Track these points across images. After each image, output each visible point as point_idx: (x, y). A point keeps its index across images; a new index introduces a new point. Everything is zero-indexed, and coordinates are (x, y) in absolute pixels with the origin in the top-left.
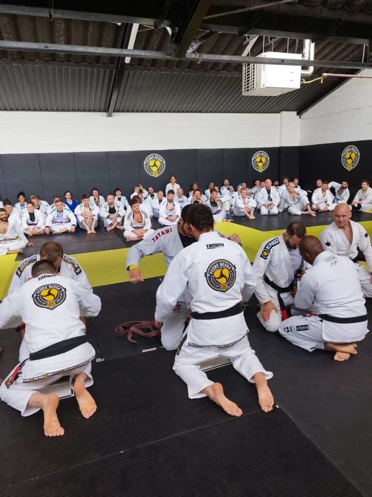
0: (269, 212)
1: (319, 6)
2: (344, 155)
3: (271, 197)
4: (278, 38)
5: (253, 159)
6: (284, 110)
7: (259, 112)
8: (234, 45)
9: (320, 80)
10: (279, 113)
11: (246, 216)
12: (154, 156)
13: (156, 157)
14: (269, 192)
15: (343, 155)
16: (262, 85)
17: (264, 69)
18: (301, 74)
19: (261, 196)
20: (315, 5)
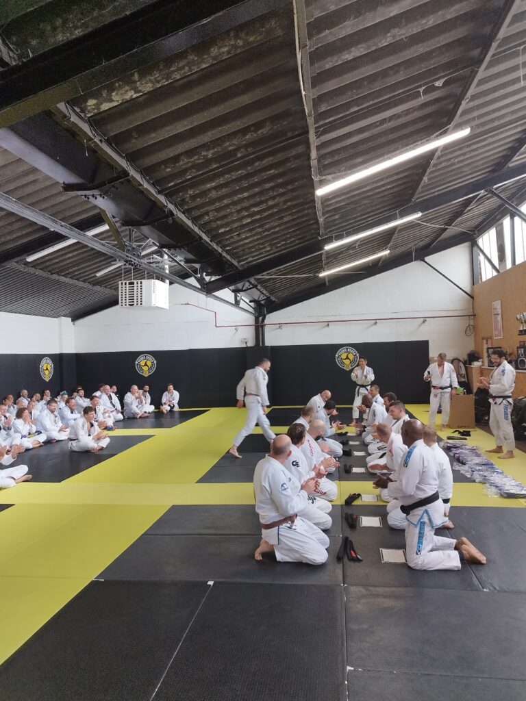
5: (40, 366)
15: (137, 362)
16: (153, 304)
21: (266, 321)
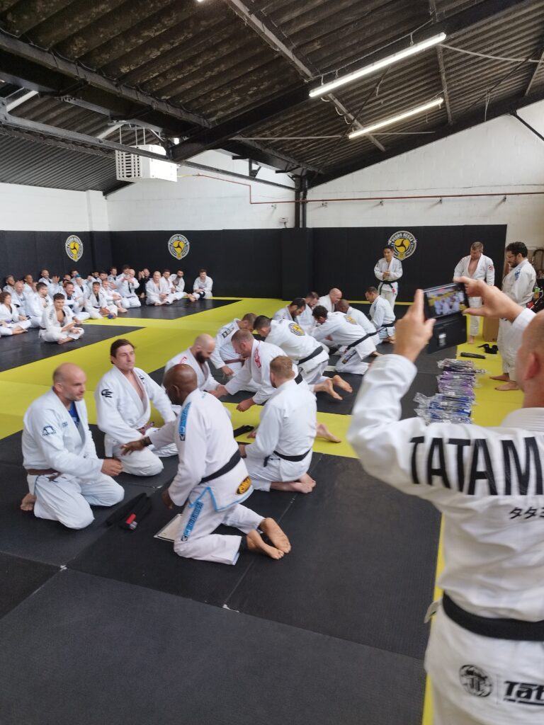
2: (172, 243)
5: (66, 245)
7: (67, 189)
10: (85, 191)
15: (169, 244)
21: (309, 197)
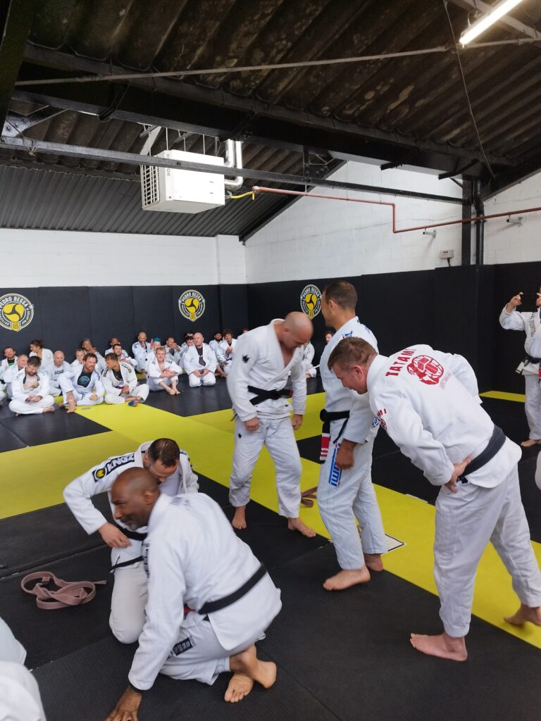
0: (202, 381)
1: (218, 89)
2: (304, 298)
3: (205, 359)
4: (190, 132)
5: (180, 302)
6: (221, 233)
7: (184, 235)
8: (128, 137)
9: (251, 195)
10: (214, 236)
11: (165, 390)
12: (13, 297)
13: (15, 298)
14: (200, 351)
15: (301, 298)
16: (167, 196)
17: (169, 174)
18: (226, 185)
19: (190, 359)
20: (211, 87)
21: (486, 211)
